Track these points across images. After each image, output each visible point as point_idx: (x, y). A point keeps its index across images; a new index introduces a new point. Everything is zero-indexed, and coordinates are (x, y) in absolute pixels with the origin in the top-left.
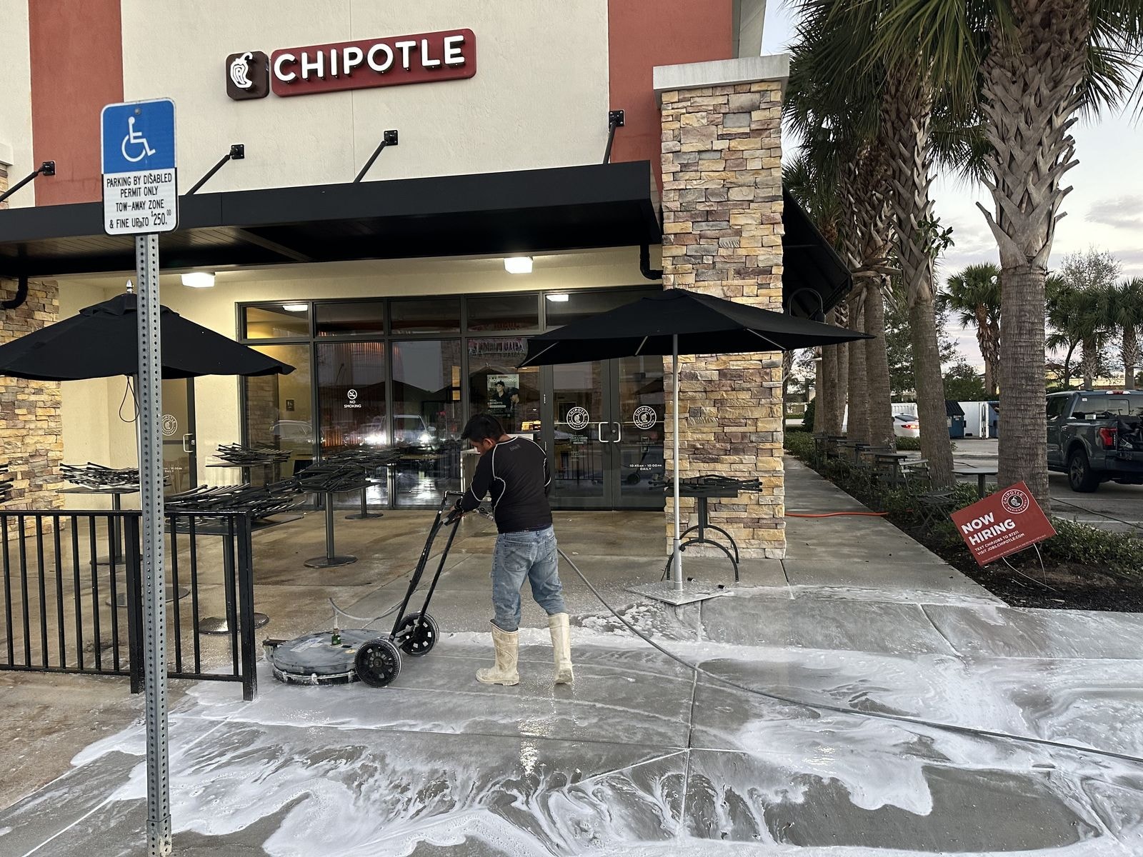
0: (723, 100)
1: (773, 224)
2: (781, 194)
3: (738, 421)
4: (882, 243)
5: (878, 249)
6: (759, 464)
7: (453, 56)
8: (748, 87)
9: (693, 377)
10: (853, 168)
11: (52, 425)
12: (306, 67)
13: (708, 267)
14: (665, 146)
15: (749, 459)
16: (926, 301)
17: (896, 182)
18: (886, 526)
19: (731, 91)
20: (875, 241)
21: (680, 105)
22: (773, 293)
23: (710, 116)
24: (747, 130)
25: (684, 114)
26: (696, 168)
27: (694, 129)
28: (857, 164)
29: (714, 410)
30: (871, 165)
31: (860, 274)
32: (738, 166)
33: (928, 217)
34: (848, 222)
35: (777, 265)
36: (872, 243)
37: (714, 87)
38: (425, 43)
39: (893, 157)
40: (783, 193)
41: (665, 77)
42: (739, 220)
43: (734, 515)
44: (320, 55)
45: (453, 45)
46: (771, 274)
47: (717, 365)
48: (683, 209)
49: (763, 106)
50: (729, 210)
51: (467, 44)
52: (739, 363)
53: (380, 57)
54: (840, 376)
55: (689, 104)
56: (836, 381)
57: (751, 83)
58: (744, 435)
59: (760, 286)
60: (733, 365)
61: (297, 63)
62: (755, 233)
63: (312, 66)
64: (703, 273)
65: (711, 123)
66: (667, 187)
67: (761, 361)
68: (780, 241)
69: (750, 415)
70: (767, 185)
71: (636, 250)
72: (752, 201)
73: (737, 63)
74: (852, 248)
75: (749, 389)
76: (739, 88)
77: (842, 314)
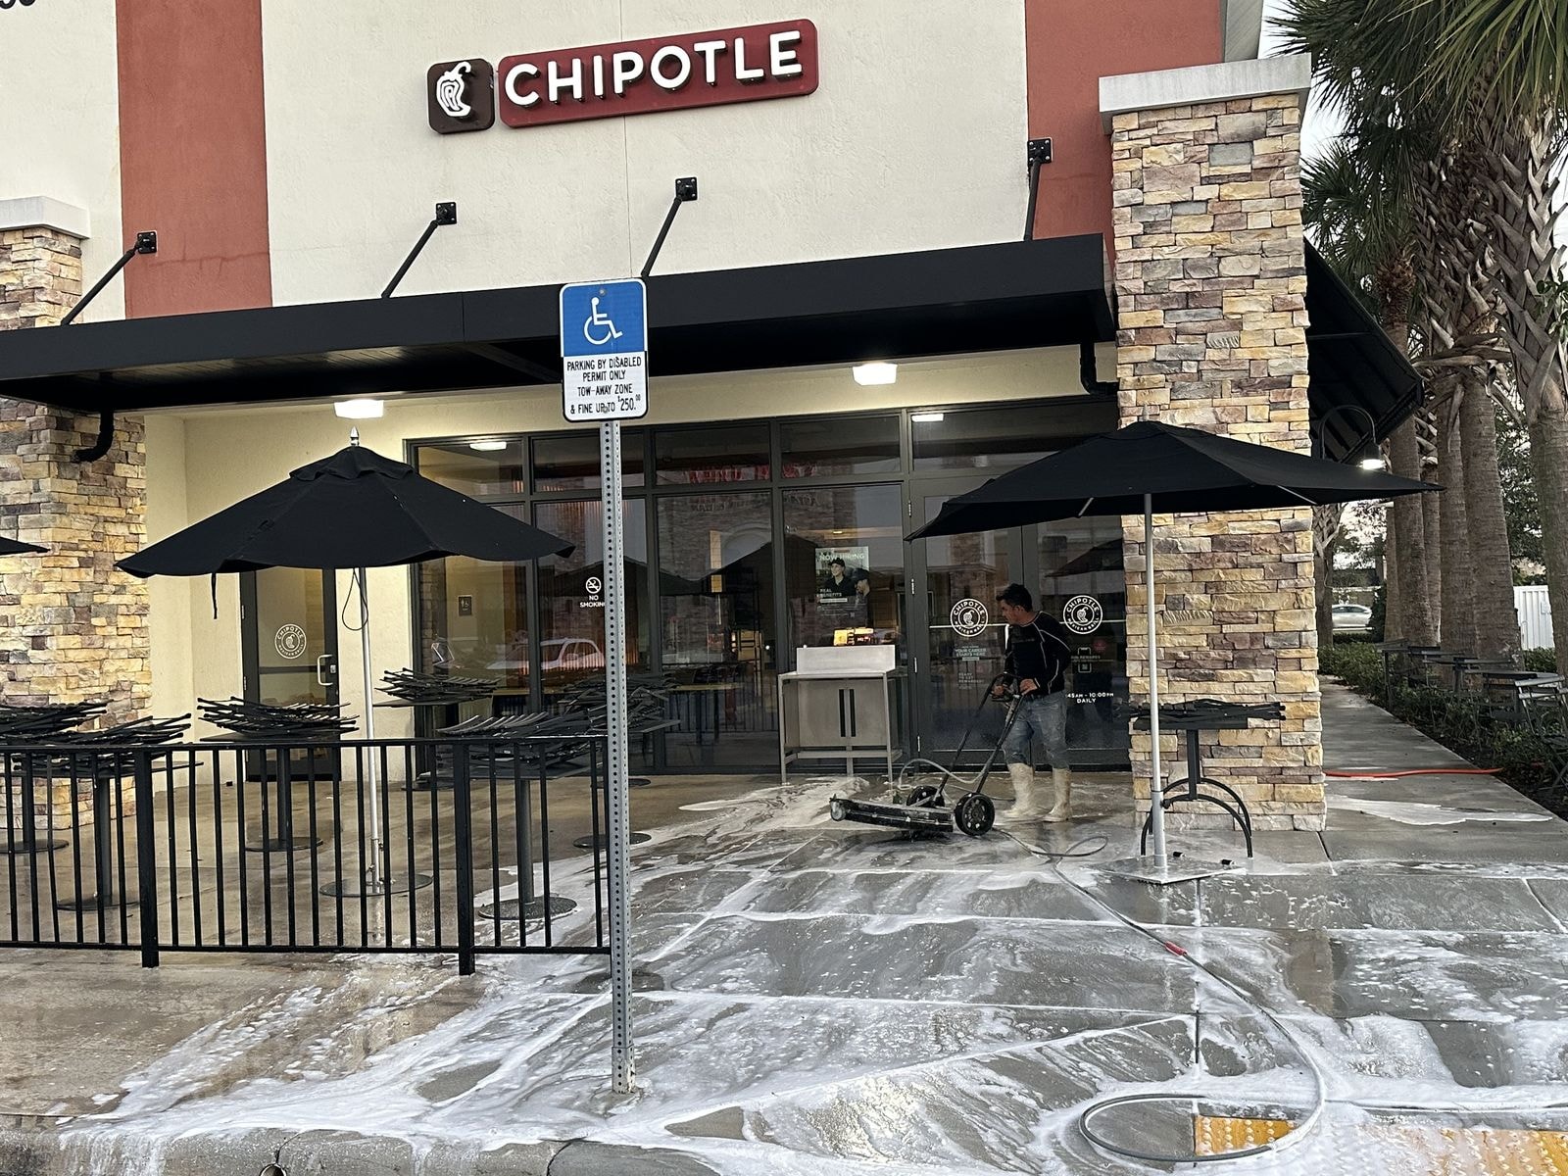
0: (1209, 124)
1: (1292, 311)
2: (1303, 265)
3: (1244, 615)
4: (1487, 308)
5: (1479, 318)
6: (1280, 682)
7: (783, 63)
8: (1248, 104)
9: (1170, 547)
10: (1435, 170)
11: (138, 642)
12: (555, 83)
13: (1190, 378)
14: (1117, 196)
15: (1263, 674)
16: (1557, 412)
17: (1499, 217)
18: (1495, 788)
19: (1220, 110)
20: (1475, 304)
21: (1142, 133)
22: (1294, 415)
23: (1189, 149)
24: (1247, 169)
25: (1147, 147)
26: (1167, 229)
27: (1164, 169)
28: (1444, 163)
29: (1205, 599)
30: (1464, 173)
31: (1449, 361)
32: (1233, 223)
33: (1555, 274)
34: (1429, 264)
35: (1299, 373)
36: (1469, 309)
37: (1194, 105)
38: (739, 44)
39: (1493, 177)
40: (1306, 264)
41: (1117, 93)
42: (1236, 306)
43: (1241, 763)
44: (577, 64)
45: (784, 46)
46: (1290, 386)
47: (1209, 529)
48: (1148, 290)
49: (1271, 132)
50: (1222, 290)
51: (805, 43)
52: (1243, 525)
53: (670, 66)
54: (1428, 536)
55: (1155, 131)
56: (1422, 546)
57: (1251, 98)
58: (1254, 638)
59: (1274, 406)
60: (1234, 529)
61: (542, 77)
62: (1262, 325)
63: (565, 82)
64: (1182, 387)
65: (1190, 159)
66: (1122, 257)
67: (1278, 521)
68: (1303, 337)
69: (1262, 604)
70: (1280, 251)
71: (1074, 352)
72: (1257, 277)
73: (1229, 69)
74: (1438, 310)
75: (1260, 566)
76: (1233, 107)
77: (1429, 422)
